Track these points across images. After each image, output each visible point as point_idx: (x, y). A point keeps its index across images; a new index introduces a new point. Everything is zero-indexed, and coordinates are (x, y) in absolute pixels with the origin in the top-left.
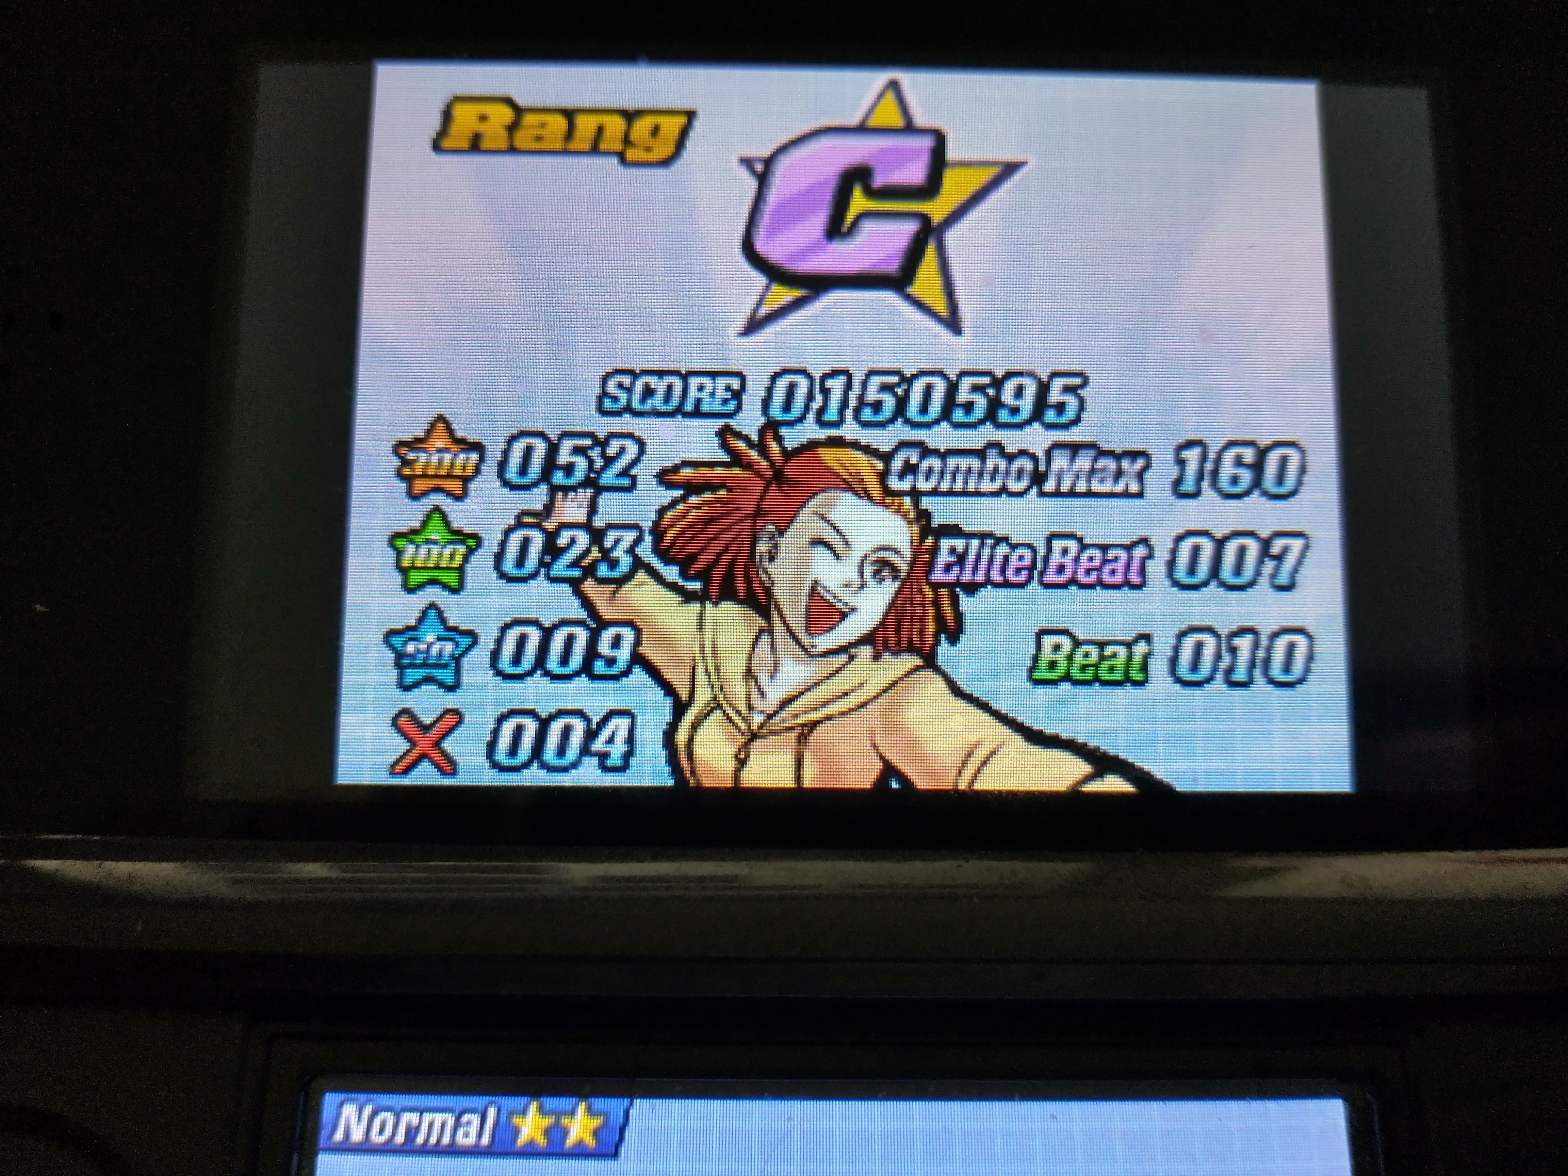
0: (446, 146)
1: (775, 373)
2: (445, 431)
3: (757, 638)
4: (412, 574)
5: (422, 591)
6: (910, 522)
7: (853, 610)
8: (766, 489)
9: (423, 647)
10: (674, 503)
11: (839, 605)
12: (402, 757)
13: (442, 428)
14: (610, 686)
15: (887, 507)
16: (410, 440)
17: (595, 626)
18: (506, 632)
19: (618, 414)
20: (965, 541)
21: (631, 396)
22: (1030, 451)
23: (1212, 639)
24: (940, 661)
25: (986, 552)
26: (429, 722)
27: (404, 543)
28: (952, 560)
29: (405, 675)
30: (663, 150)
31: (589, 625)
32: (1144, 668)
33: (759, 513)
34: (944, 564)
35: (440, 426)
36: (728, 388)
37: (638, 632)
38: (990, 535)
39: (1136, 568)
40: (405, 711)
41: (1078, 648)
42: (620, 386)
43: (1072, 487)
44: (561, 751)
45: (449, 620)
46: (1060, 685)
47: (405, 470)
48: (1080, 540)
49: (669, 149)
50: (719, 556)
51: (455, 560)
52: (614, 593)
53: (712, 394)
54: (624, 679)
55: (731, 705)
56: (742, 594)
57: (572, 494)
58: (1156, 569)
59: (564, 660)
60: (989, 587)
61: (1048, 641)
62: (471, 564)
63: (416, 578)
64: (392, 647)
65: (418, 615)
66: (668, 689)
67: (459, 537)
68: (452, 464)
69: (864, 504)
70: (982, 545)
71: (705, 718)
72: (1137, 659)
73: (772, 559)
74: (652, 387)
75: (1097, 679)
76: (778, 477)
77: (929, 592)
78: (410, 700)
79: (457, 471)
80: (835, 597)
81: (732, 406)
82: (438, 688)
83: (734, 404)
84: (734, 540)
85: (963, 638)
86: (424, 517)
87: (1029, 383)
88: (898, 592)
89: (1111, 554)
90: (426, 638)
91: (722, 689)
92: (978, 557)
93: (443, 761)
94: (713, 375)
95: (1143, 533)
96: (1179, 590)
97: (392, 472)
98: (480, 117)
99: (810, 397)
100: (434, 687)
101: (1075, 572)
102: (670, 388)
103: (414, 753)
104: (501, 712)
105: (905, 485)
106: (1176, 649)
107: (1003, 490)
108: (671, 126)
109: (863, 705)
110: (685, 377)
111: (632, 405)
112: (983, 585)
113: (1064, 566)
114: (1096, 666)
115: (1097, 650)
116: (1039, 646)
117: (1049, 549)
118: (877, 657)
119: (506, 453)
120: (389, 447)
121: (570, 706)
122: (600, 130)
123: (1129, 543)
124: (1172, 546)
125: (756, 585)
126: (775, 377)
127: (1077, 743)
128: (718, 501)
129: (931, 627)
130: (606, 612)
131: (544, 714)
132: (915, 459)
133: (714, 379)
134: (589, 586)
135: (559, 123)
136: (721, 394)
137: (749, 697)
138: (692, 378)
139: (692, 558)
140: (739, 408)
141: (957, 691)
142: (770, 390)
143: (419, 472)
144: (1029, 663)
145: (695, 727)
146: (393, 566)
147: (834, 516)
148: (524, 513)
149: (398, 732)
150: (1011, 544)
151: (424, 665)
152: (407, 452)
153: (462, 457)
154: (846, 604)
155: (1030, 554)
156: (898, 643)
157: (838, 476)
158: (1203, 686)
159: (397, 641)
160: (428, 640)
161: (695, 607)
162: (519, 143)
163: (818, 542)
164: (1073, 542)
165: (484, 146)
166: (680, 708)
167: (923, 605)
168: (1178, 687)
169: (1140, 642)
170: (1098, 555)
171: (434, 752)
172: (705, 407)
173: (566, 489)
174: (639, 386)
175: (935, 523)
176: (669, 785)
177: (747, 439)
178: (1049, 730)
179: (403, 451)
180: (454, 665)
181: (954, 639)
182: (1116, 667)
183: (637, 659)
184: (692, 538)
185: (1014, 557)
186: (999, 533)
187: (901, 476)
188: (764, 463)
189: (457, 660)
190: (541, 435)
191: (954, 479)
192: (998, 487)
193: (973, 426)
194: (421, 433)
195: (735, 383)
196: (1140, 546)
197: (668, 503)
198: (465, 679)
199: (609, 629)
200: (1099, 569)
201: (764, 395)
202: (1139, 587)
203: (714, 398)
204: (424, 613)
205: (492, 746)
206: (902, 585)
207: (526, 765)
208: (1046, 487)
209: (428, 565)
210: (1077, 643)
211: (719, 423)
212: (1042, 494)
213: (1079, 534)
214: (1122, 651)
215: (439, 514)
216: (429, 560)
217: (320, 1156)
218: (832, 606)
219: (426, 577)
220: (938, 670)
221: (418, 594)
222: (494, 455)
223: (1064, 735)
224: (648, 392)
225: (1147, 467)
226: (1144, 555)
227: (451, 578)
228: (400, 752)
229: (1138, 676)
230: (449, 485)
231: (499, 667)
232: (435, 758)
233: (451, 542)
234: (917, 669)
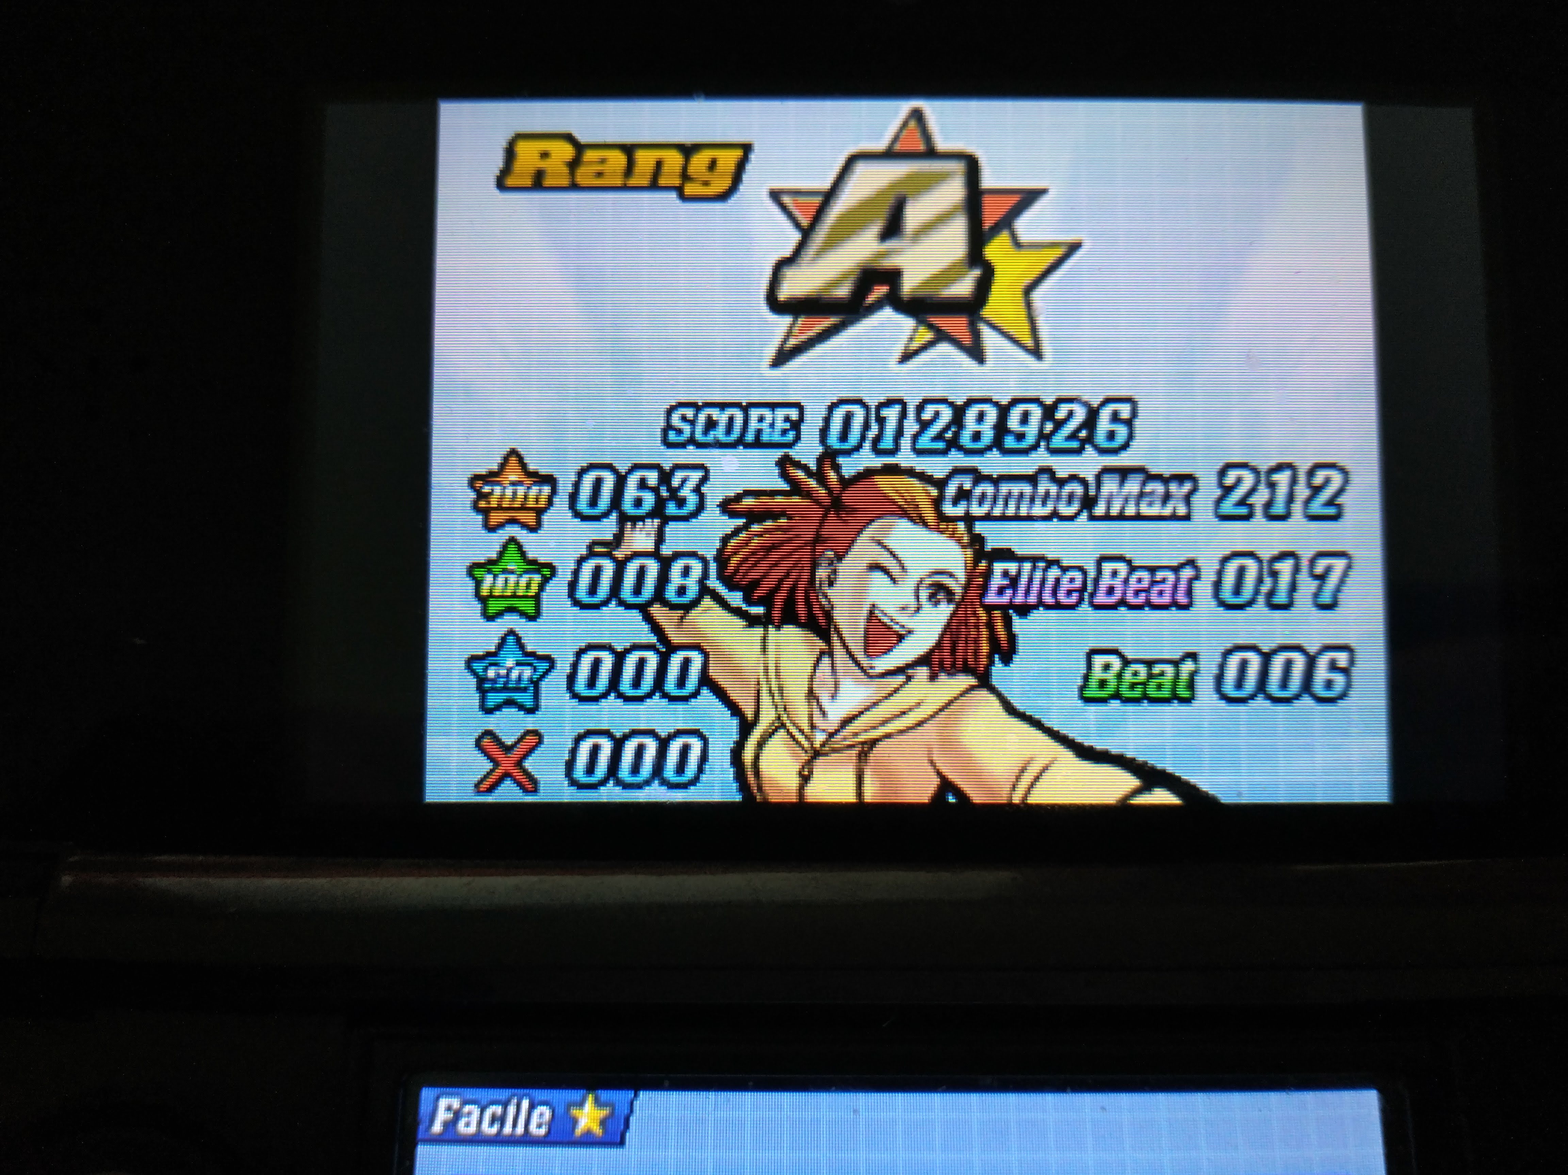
0: (509, 183)
1: (832, 403)
2: (517, 465)
3: (818, 660)
4: (490, 602)
5: (500, 618)
6: (964, 547)
7: (910, 632)
8: (825, 516)
9: (503, 672)
10: (737, 531)
11: (896, 628)
12: (486, 777)
13: (515, 462)
14: (680, 707)
15: (942, 532)
16: (484, 473)
17: (664, 650)
18: (581, 657)
19: (682, 445)
20: (1017, 564)
21: (694, 428)
22: (1081, 476)
23: (1256, 657)
24: (995, 681)
25: (1038, 575)
26: (510, 743)
27: (484, 573)
28: (1005, 582)
29: (487, 699)
30: (720, 185)
31: (658, 649)
32: (1191, 685)
33: (818, 539)
34: (998, 587)
35: (513, 460)
36: (787, 419)
37: (706, 655)
38: (1042, 558)
39: (1183, 589)
40: (488, 733)
41: (1127, 667)
42: (684, 418)
43: (1121, 510)
44: (635, 769)
45: (527, 646)
46: (1110, 703)
47: (480, 502)
48: (1129, 562)
49: (726, 183)
50: (781, 581)
51: (531, 589)
52: (682, 618)
53: (772, 425)
54: (693, 700)
55: (794, 724)
56: (803, 619)
57: (640, 524)
58: (1203, 590)
59: (637, 682)
60: (1041, 608)
61: (1099, 661)
62: (546, 592)
63: (494, 606)
64: (474, 673)
65: (497, 641)
66: (735, 709)
67: (534, 567)
68: (526, 497)
69: (919, 532)
70: (1034, 568)
71: (770, 737)
72: (1184, 677)
73: (831, 584)
74: (714, 419)
75: (1145, 697)
76: (836, 504)
77: (981, 612)
78: (493, 722)
79: (530, 503)
80: (892, 620)
81: (791, 436)
82: (519, 711)
83: (793, 435)
84: (795, 565)
85: (1016, 658)
86: (500, 548)
87: (1078, 409)
88: (954, 615)
89: (1159, 575)
90: (505, 663)
91: (785, 709)
92: (1031, 580)
93: (525, 780)
94: (773, 406)
95: (1190, 555)
96: (1224, 610)
97: (468, 504)
98: (541, 154)
99: (866, 426)
100: (514, 710)
101: (1124, 593)
102: (731, 419)
103: (497, 772)
104: (579, 733)
105: (960, 510)
106: (1222, 667)
107: (1055, 515)
108: (728, 159)
109: (920, 724)
110: (746, 408)
111: (695, 437)
112: (1035, 607)
113: (1113, 587)
114: (1144, 684)
115: (1146, 668)
116: (1089, 666)
117: (1099, 571)
118: (933, 677)
119: (577, 485)
120: (465, 481)
121: (643, 727)
122: (659, 164)
123: (1176, 564)
124: (1218, 567)
125: (817, 611)
126: (832, 408)
127: (1126, 758)
128: (779, 528)
129: (985, 648)
130: (676, 638)
131: (618, 735)
132: (969, 485)
133: (773, 411)
134: (656, 610)
135: (618, 159)
136: (780, 424)
137: (811, 717)
138: (753, 409)
139: (755, 584)
140: (798, 438)
141: (1010, 709)
142: (827, 420)
143: (494, 504)
144: (1080, 682)
145: (761, 745)
146: (472, 595)
147: (891, 543)
148: (595, 543)
149: (482, 753)
150: (1062, 566)
151: (505, 689)
152: (482, 485)
153: (535, 490)
154: (903, 627)
155: (1081, 576)
156: (953, 665)
157: (894, 502)
158: (1248, 703)
159: (478, 667)
160: (507, 665)
161: (759, 631)
162: (581, 180)
163: (875, 567)
164: (1123, 564)
165: (547, 183)
166: (746, 727)
167: (977, 626)
168: (1223, 704)
169: (1187, 661)
170: (1147, 576)
171: (516, 771)
172: (765, 438)
173: (635, 520)
174: (702, 418)
175: (989, 547)
176: (738, 800)
177: (805, 468)
178: (1099, 745)
179: (478, 484)
180: (533, 688)
181: (1007, 660)
182: (1163, 685)
183: (706, 680)
184: (755, 565)
185: (1065, 581)
186: (1050, 556)
187: (955, 502)
188: (823, 491)
189: (536, 684)
190: (609, 467)
191: (1006, 504)
192: (1050, 511)
193: (1025, 452)
194: (495, 467)
195: (794, 414)
196: (1187, 567)
197: (732, 531)
198: (543, 702)
199: (678, 652)
200: (1147, 591)
201: (821, 424)
202: (1186, 607)
203: (773, 428)
204: (503, 641)
205: (570, 765)
206: (957, 608)
207: (603, 782)
208: (1095, 511)
209: (505, 594)
210: (1126, 662)
211: (778, 453)
212: (1092, 518)
213: (1128, 556)
214: (1169, 669)
215: (514, 545)
216: (507, 589)
217: (419, 1146)
218: (889, 628)
219: (504, 605)
220: (993, 690)
221: (497, 622)
222: (565, 487)
223: (1114, 750)
224: (711, 424)
225: (1194, 490)
226: (1191, 576)
227: (528, 606)
228: (484, 772)
229: (1183, 693)
230: (522, 516)
231: (574, 690)
232: (517, 777)
233: (527, 572)
234: (972, 688)
